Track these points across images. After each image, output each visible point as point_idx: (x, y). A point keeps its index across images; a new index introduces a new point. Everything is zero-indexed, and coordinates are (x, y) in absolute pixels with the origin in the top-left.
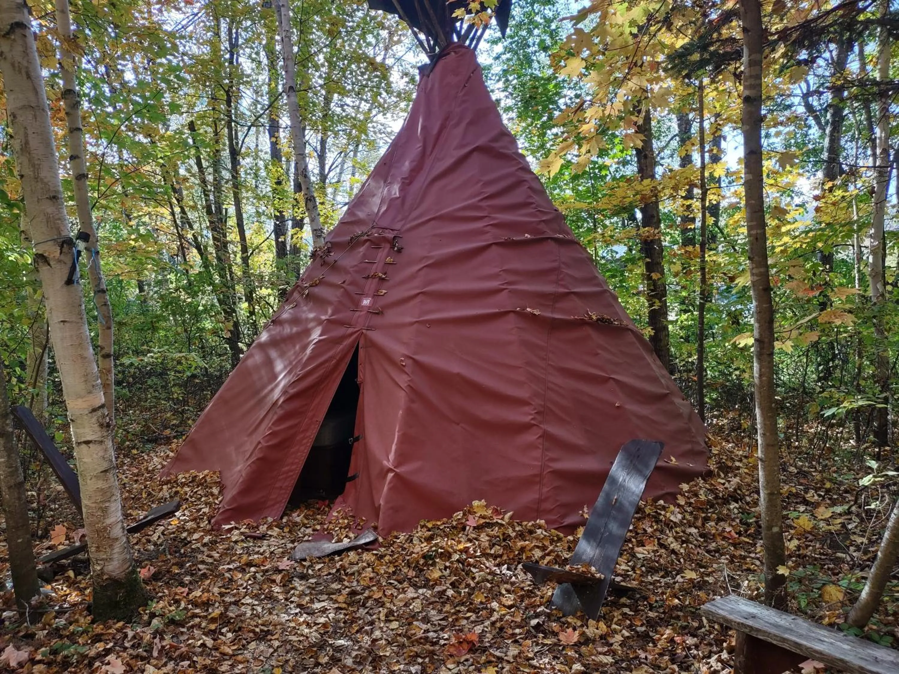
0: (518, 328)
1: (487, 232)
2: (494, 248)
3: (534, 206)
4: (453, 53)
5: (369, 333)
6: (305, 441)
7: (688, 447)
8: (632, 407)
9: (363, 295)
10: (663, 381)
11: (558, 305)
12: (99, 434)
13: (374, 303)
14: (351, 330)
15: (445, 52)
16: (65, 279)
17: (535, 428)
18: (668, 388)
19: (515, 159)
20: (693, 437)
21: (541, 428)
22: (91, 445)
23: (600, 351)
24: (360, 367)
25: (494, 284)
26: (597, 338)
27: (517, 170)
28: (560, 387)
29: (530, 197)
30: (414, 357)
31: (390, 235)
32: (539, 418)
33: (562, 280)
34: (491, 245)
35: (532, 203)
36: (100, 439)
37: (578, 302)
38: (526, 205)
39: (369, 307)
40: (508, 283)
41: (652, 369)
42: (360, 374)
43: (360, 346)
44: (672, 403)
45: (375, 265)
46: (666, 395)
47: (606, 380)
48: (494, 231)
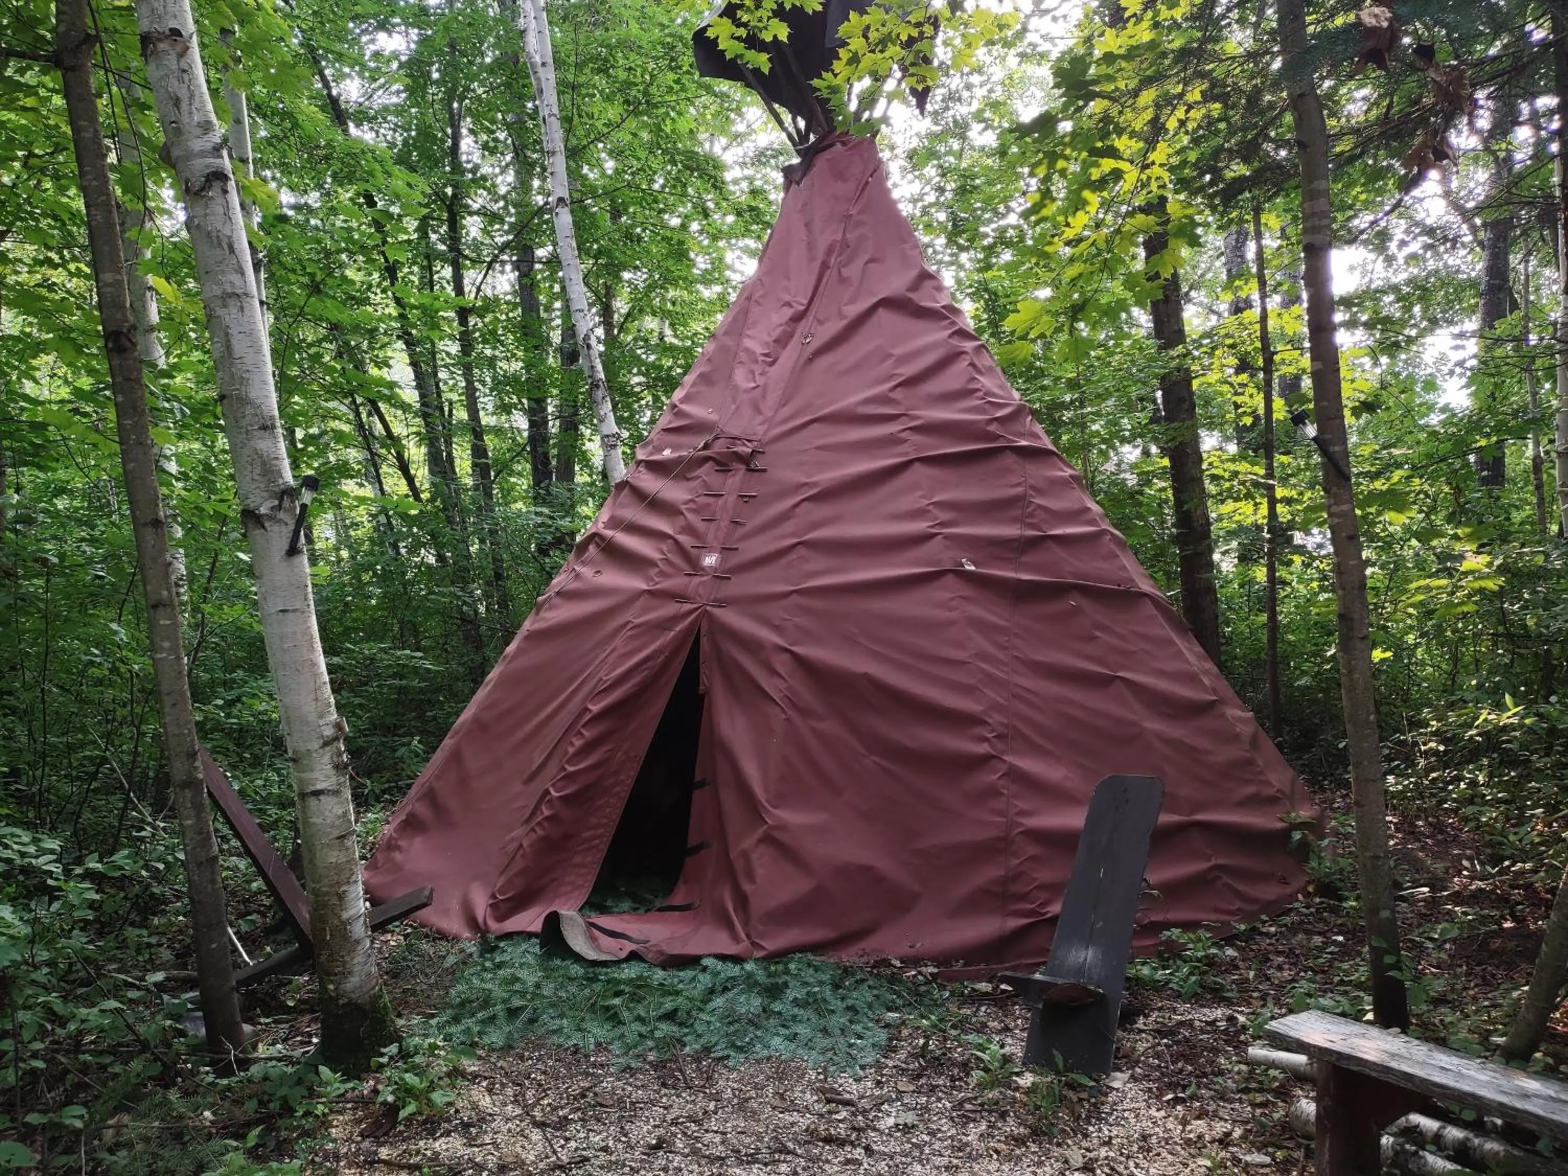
0: (961, 597)
1: (905, 441)
2: (917, 465)
3: (981, 394)
4: (839, 145)
5: (716, 611)
6: (618, 789)
7: (1251, 790)
8: (1153, 725)
9: (705, 548)
10: (1206, 681)
11: (1024, 559)
12: (334, 780)
13: (723, 561)
14: (687, 607)
15: (826, 143)
16: (286, 547)
17: (994, 761)
18: (1215, 692)
19: (947, 318)
20: (1261, 773)
21: (1004, 761)
22: (322, 797)
23: (1097, 633)
24: (703, 669)
25: (920, 526)
26: (1093, 611)
27: (951, 336)
28: (1034, 693)
29: (974, 379)
30: (793, 648)
31: (747, 450)
32: (1000, 745)
33: (1031, 515)
34: (911, 462)
35: (978, 390)
36: (335, 788)
37: (1059, 552)
38: (967, 393)
39: (715, 569)
40: (942, 524)
41: (1187, 661)
42: (704, 679)
43: (703, 633)
44: (1223, 715)
45: (722, 499)
46: (1211, 705)
47: (1108, 681)
48: (916, 438)
